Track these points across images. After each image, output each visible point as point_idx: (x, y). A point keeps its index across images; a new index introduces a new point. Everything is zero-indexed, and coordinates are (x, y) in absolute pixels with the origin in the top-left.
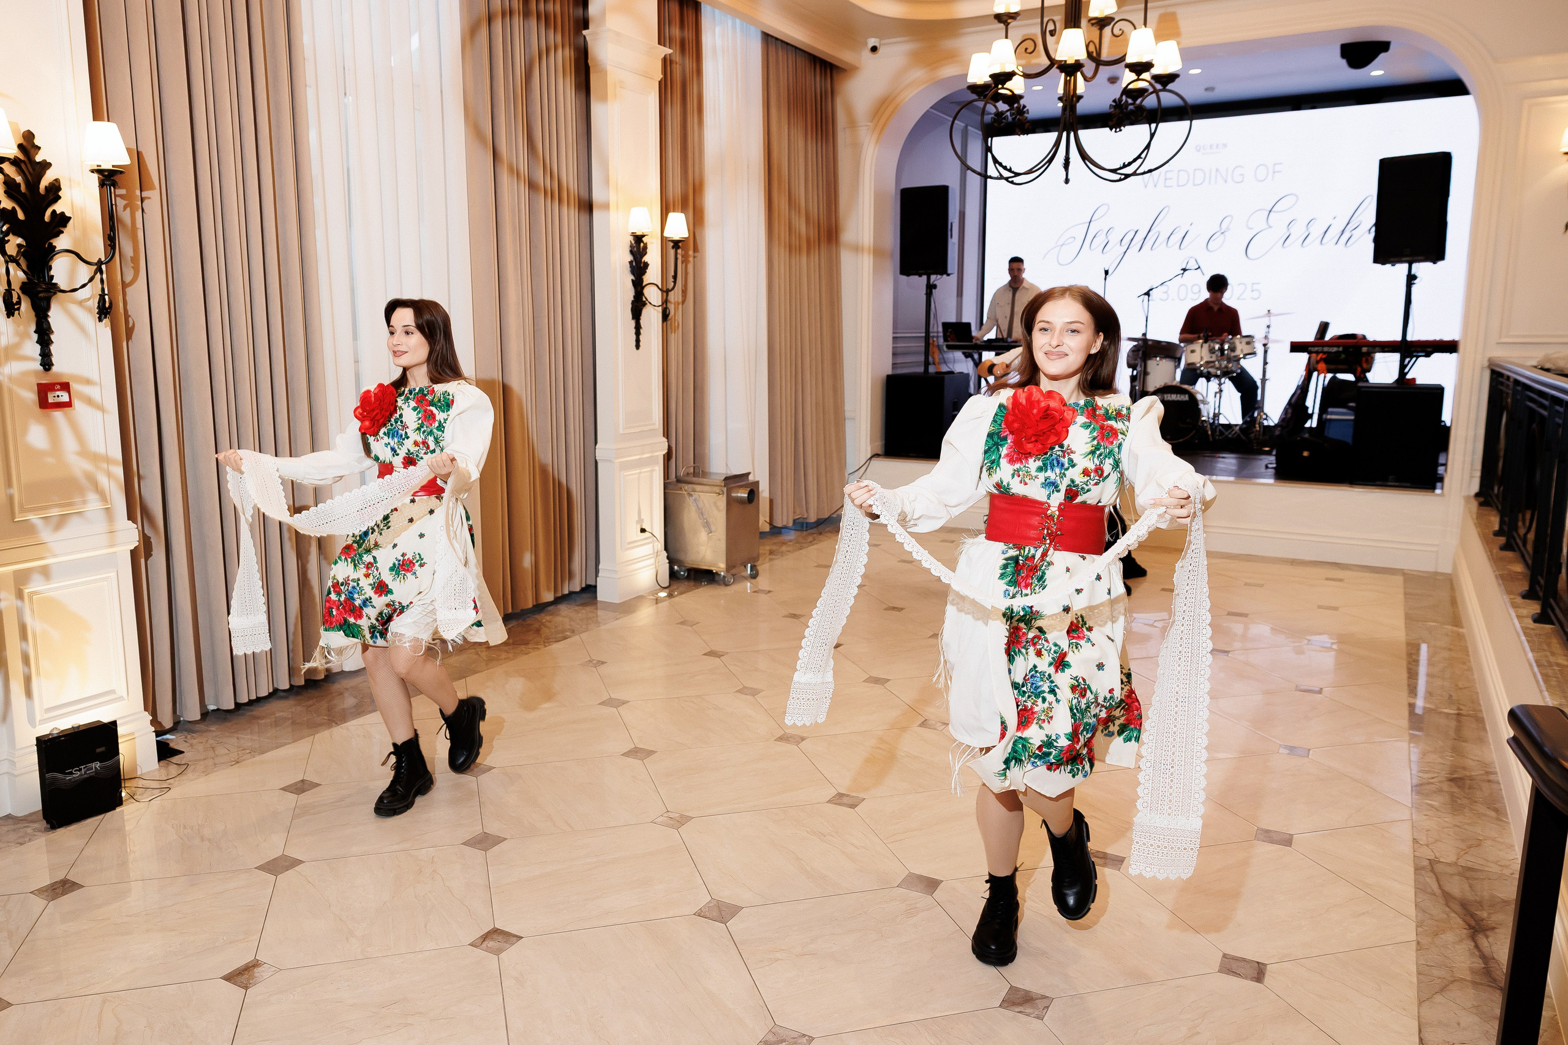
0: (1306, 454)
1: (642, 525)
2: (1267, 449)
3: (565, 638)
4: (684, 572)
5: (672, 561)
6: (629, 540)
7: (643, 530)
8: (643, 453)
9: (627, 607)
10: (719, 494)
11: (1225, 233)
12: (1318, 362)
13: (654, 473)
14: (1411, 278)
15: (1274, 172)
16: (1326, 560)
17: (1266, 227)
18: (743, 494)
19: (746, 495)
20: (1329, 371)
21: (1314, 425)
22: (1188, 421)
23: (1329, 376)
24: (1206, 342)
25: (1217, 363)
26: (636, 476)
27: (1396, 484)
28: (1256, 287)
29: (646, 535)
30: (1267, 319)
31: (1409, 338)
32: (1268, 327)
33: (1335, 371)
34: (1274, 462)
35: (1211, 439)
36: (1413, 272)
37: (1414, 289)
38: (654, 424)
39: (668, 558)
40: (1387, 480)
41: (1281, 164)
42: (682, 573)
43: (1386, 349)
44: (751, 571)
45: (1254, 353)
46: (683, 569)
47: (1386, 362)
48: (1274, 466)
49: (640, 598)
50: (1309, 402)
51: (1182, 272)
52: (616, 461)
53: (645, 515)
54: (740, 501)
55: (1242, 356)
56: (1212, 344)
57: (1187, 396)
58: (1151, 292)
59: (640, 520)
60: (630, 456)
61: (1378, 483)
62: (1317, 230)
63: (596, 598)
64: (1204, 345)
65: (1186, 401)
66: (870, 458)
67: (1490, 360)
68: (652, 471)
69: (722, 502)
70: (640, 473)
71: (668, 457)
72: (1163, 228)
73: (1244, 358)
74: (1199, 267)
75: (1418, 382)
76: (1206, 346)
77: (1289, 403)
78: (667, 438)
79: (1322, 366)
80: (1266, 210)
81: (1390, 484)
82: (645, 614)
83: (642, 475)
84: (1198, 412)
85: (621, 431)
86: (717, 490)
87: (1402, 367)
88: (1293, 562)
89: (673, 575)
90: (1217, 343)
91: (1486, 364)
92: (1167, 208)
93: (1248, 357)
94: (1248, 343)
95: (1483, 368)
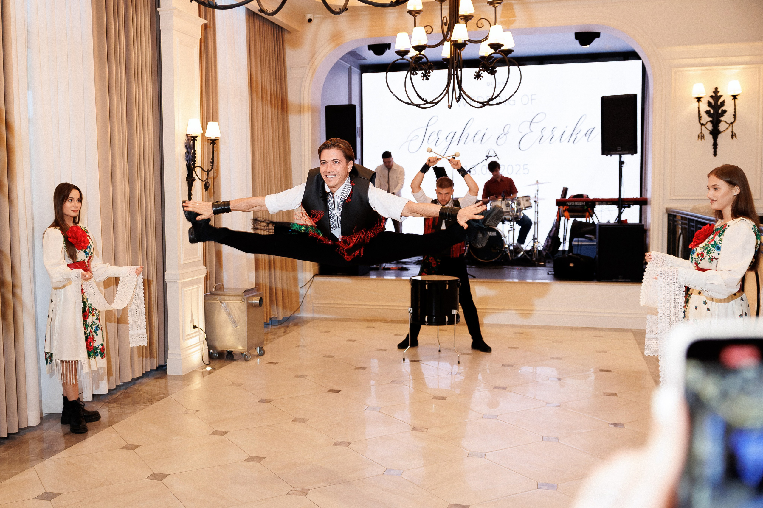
0: (572, 265)
1: (193, 324)
2: (542, 264)
3: (161, 398)
4: (217, 354)
5: (210, 347)
6: (187, 334)
7: (194, 327)
8: (194, 276)
9: (187, 378)
10: (242, 301)
11: (507, 135)
12: (564, 211)
13: (199, 289)
14: (621, 163)
15: (532, 100)
16: (590, 327)
17: (529, 131)
18: (256, 301)
19: (258, 302)
20: (571, 217)
21: (567, 248)
22: (497, 248)
23: (572, 220)
24: (503, 200)
25: (511, 212)
26: (190, 291)
27: (623, 280)
28: (525, 167)
29: (197, 329)
30: (536, 186)
31: (622, 197)
32: (537, 190)
33: (575, 217)
34: (553, 270)
35: (510, 259)
36: (622, 160)
37: (623, 169)
38: (199, 257)
39: (208, 345)
40: (618, 279)
41: (535, 95)
42: (215, 355)
43: (609, 203)
44: (260, 351)
45: (531, 207)
46: (216, 352)
47: (609, 210)
48: (553, 273)
49: (194, 371)
50: (561, 235)
51: (486, 158)
52: (180, 282)
53: (195, 318)
54: (254, 306)
55: (524, 208)
56: (507, 202)
57: (495, 233)
58: (471, 170)
59: (192, 321)
60: (187, 278)
61: (614, 280)
62: (557, 134)
63: (166, 373)
64: (503, 202)
65: (495, 236)
66: (313, 277)
67: (667, 209)
68: (198, 288)
69: (243, 307)
70: (192, 289)
71: (206, 279)
72: (471, 131)
73: (525, 209)
74: (496, 155)
75: (629, 222)
76: (504, 202)
77: (549, 236)
78: (206, 266)
79: (567, 214)
80: (529, 122)
81: (619, 280)
82: (197, 383)
83: (193, 290)
84: (502, 242)
85: (182, 262)
86: (240, 298)
87: (620, 213)
88: (572, 328)
89: (211, 356)
90: (510, 200)
91: (665, 211)
92: (472, 119)
93: (527, 208)
94: (527, 200)
95: (663, 213)
